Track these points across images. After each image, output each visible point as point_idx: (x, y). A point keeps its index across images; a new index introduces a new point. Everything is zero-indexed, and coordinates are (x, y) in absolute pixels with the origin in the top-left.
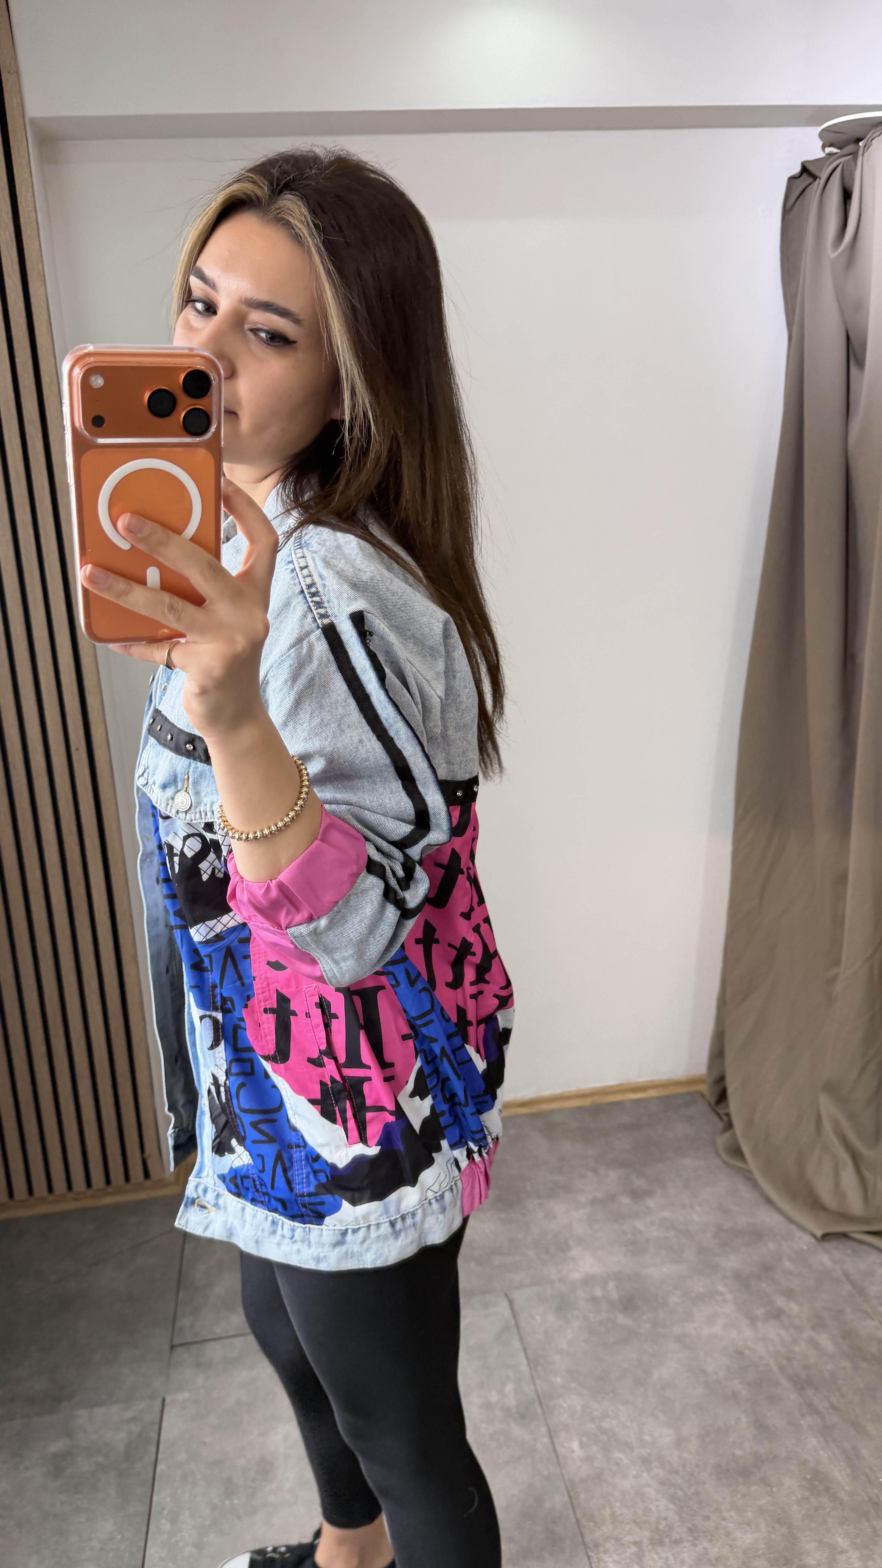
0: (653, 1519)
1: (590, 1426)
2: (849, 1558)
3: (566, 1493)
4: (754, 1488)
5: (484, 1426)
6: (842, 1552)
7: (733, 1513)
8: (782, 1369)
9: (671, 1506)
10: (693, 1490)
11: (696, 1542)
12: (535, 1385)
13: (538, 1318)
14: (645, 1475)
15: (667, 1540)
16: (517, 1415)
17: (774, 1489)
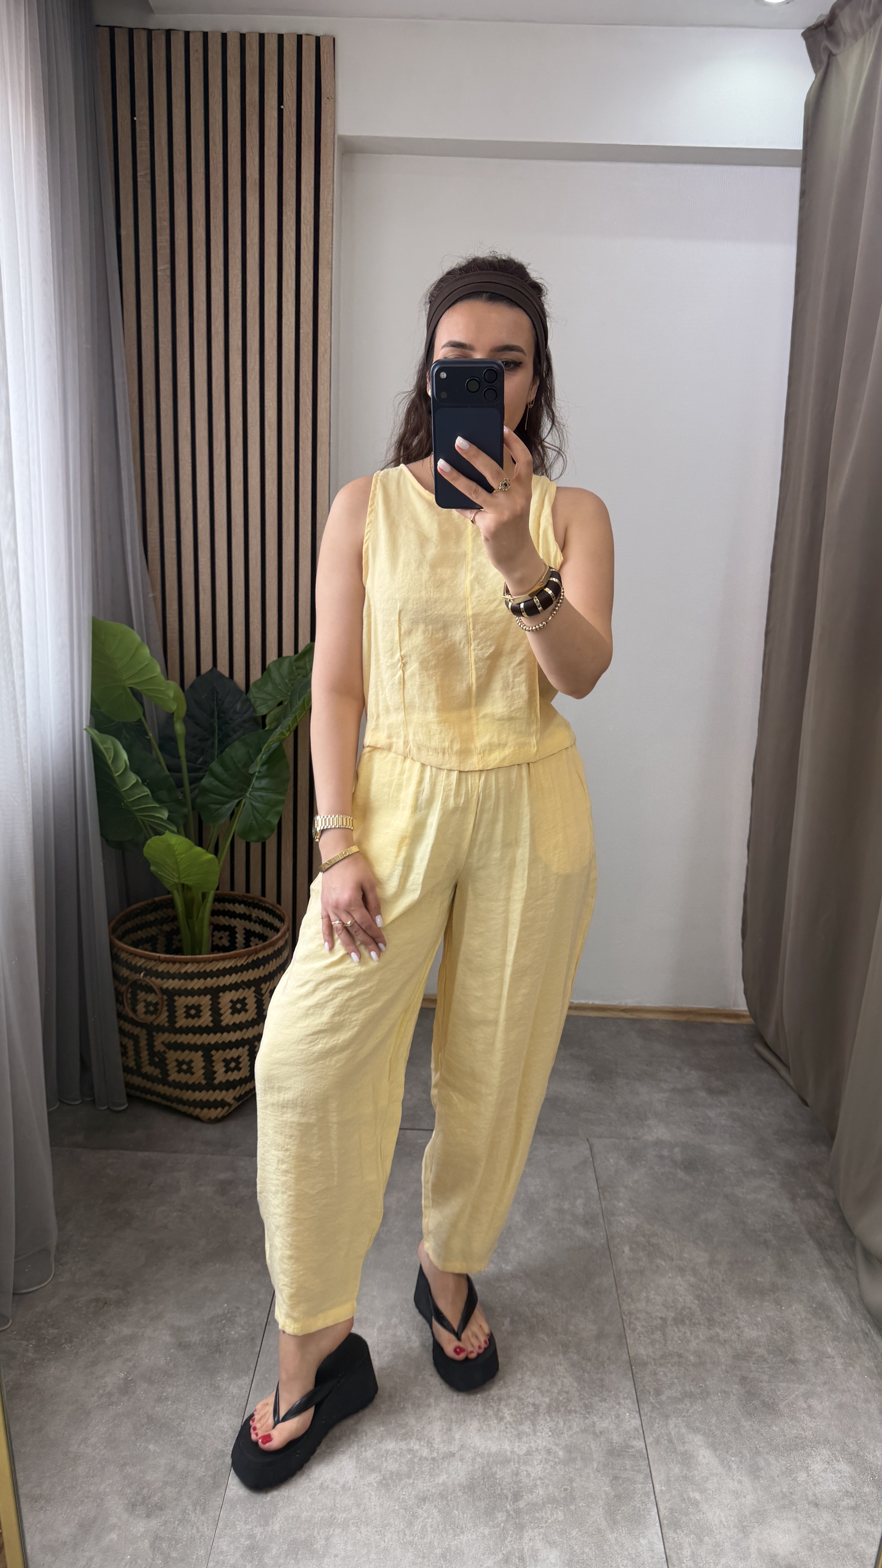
0: (679, 1306)
1: (641, 1239)
2: (834, 1362)
3: (613, 1277)
4: (766, 1304)
5: (554, 1222)
6: (829, 1358)
7: (745, 1316)
8: (810, 1233)
9: (697, 1302)
10: (716, 1295)
11: (711, 1327)
12: (601, 1204)
13: (611, 1160)
14: (679, 1278)
15: (687, 1322)
16: (583, 1221)
17: (783, 1308)
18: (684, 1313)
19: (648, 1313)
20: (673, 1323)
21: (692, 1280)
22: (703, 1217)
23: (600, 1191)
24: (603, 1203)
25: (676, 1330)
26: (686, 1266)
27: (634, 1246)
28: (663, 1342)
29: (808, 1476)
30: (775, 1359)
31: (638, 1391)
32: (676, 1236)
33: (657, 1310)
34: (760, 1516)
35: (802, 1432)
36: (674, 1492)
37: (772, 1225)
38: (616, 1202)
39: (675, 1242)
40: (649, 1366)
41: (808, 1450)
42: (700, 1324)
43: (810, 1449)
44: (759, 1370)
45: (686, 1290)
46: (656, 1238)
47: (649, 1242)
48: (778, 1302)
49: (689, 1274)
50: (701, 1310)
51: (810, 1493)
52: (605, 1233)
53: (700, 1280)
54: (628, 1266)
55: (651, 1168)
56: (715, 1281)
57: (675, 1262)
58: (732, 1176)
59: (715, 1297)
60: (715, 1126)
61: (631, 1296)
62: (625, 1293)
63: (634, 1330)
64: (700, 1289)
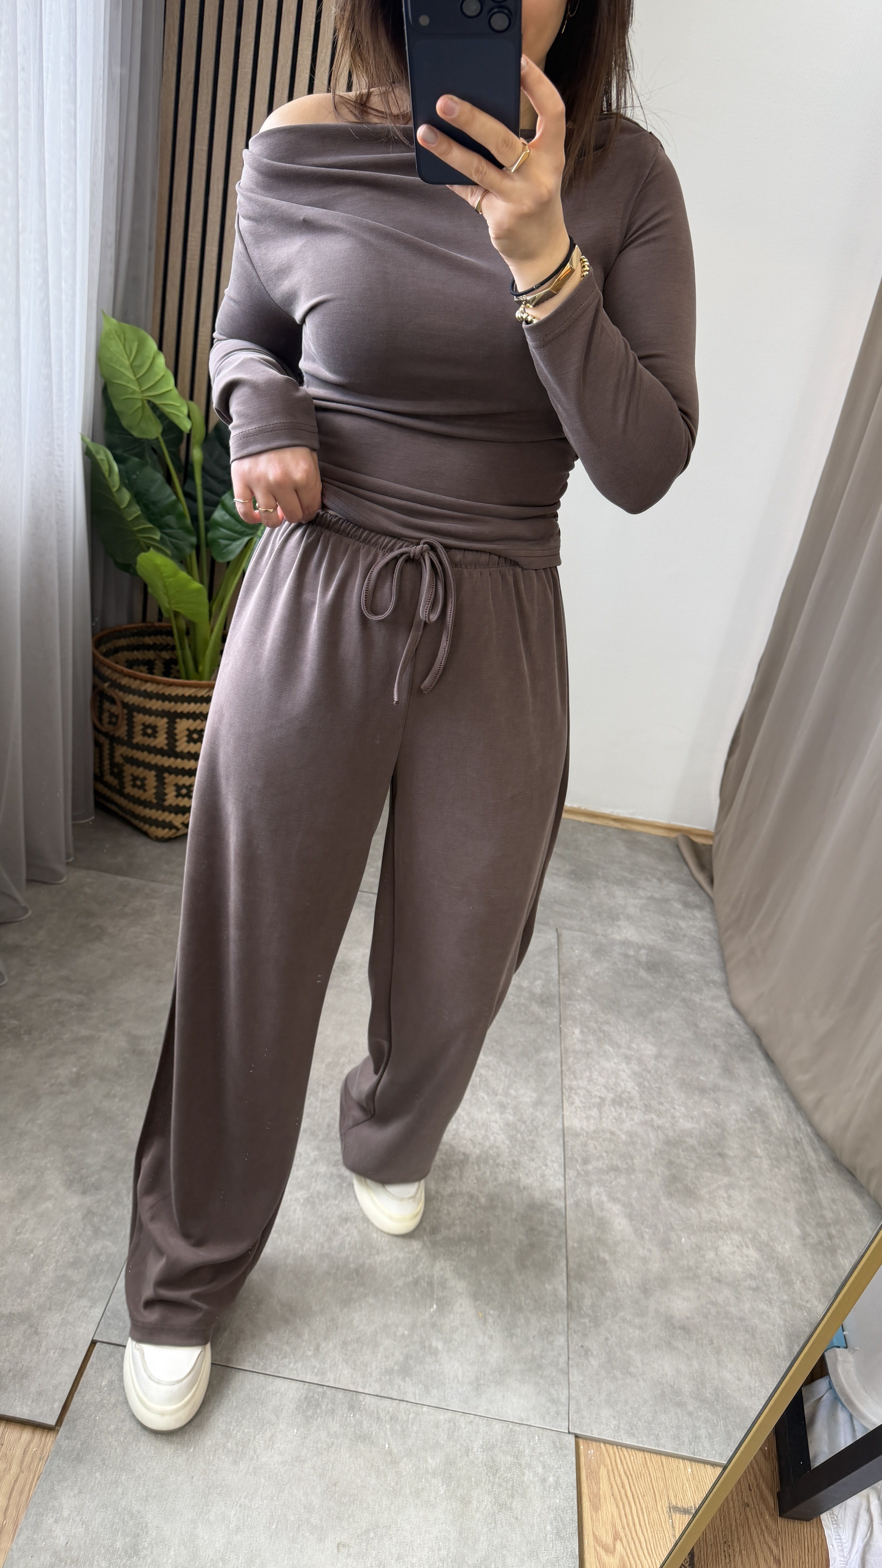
0: (619, 1090)
1: (593, 1025)
2: (761, 1162)
3: (559, 1053)
4: (705, 1101)
6: (757, 1157)
7: (682, 1108)
9: (637, 1088)
10: (657, 1085)
11: (647, 1113)
12: (559, 987)
13: (577, 951)
14: (624, 1065)
16: (539, 1000)
17: (721, 1107)
18: (623, 1096)
19: (588, 1091)
20: (611, 1103)
21: (637, 1068)
22: (656, 1014)
23: (561, 976)
24: (562, 987)
25: (613, 1110)
26: (632, 1056)
27: (585, 1030)
28: (598, 1119)
29: (717, 1254)
30: (703, 1151)
31: (566, 1157)
32: (628, 1027)
33: (598, 1090)
34: (664, 1283)
35: (718, 1217)
36: (585, 1250)
37: (724, 1031)
38: (574, 989)
39: (626, 1033)
40: (581, 1137)
41: (721, 1233)
42: (637, 1108)
43: (723, 1232)
44: (688, 1157)
45: (628, 1076)
46: (608, 1026)
47: (600, 1028)
48: (716, 1101)
49: (634, 1063)
50: (641, 1096)
51: (714, 1270)
52: (558, 1013)
53: (644, 1070)
54: (576, 1046)
55: (614, 963)
56: (659, 1073)
57: (622, 1050)
58: (692, 983)
59: (656, 1087)
60: (685, 936)
61: (574, 1073)
62: (568, 1070)
63: (572, 1103)
64: (642, 1077)
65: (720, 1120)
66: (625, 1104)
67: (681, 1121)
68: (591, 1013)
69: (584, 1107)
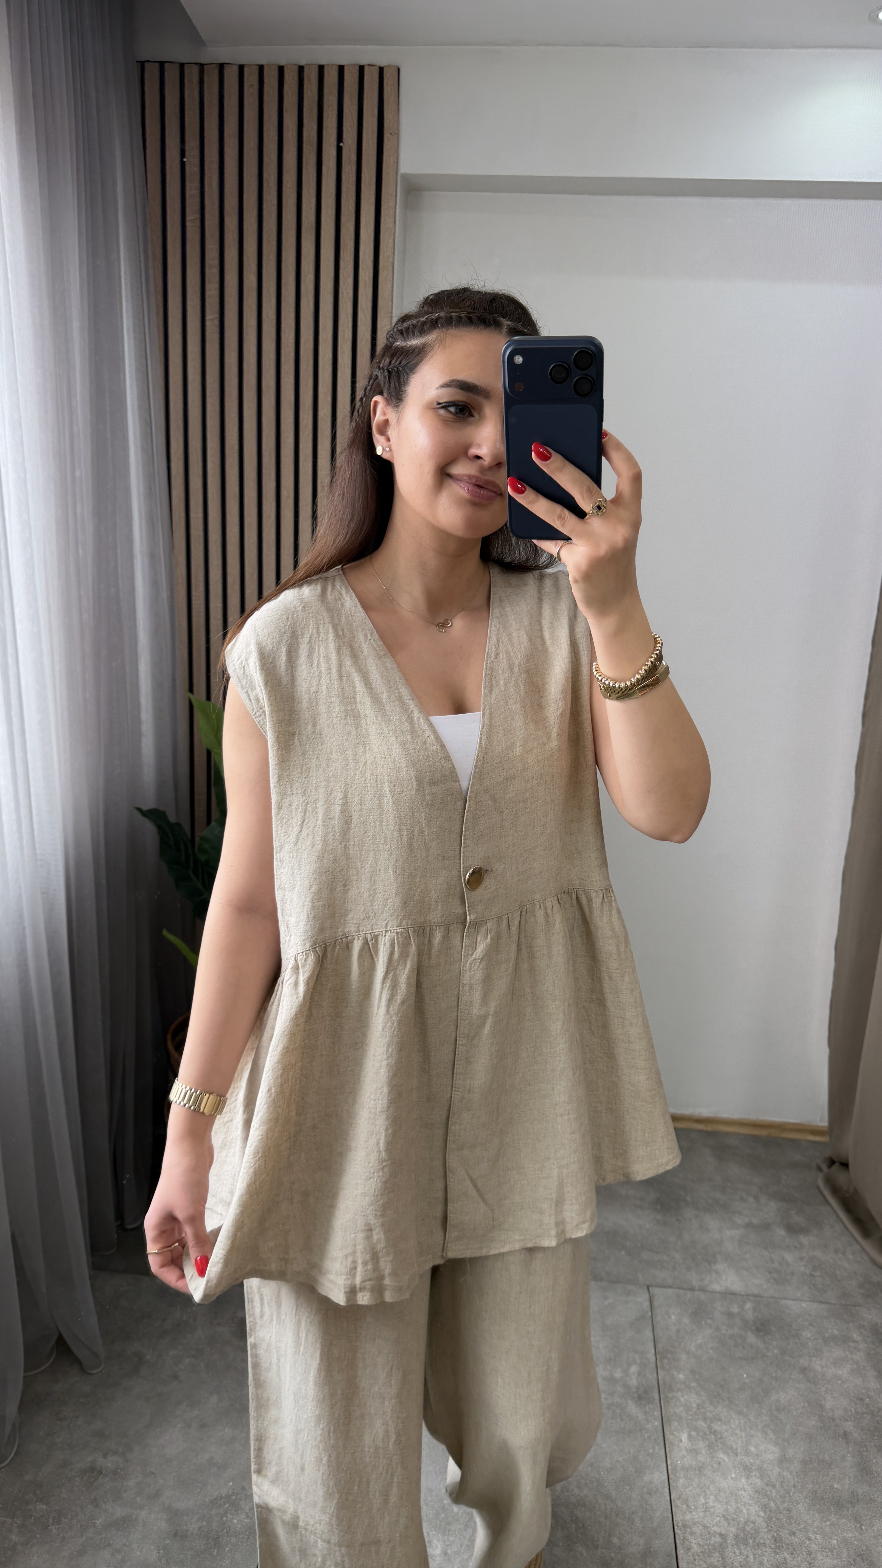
0: (742, 1520)
1: (702, 1424)
3: (665, 1474)
4: (843, 1521)
10: (785, 1505)
12: (657, 1374)
13: (673, 1317)
14: (743, 1480)
17: (864, 1528)
18: (748, 1529)
19: (704, 1526)
20: (734, 1542)
21: (759, 1483)
22: (774, 1397)
23: (658, 1357)
24: (661, 1373)
25: (737, 1552)
26: (752, 1464)
32: (742, 1421)
33: (716, 1523)
37: (853, 1411)
38: (675, 1373)
39: (741, 1430)
42: (764, 1544)
45: (750, 1496)
46: (719, 1423)
47: (710, 1428)
48: (857, 1519)
49: (755, 1475)
50: (768, 1526)
52: (660, 1413)
53: (767, 1485)
54: (685, 1459)
55: (718, 1329)
56: (786, 1487)
57: (739, 1457)
58: (810, 1344)
59: (785, 1509)
60: (793, 1274)
61: (686, 1502)
62: (679, 1498)
63: (689, 1549)
64: (767, 1496)
65: (864, 1548)
66: (751, 1541)
67: (820, 1557)
68: (698, 1408)
69: (702, 1552)
